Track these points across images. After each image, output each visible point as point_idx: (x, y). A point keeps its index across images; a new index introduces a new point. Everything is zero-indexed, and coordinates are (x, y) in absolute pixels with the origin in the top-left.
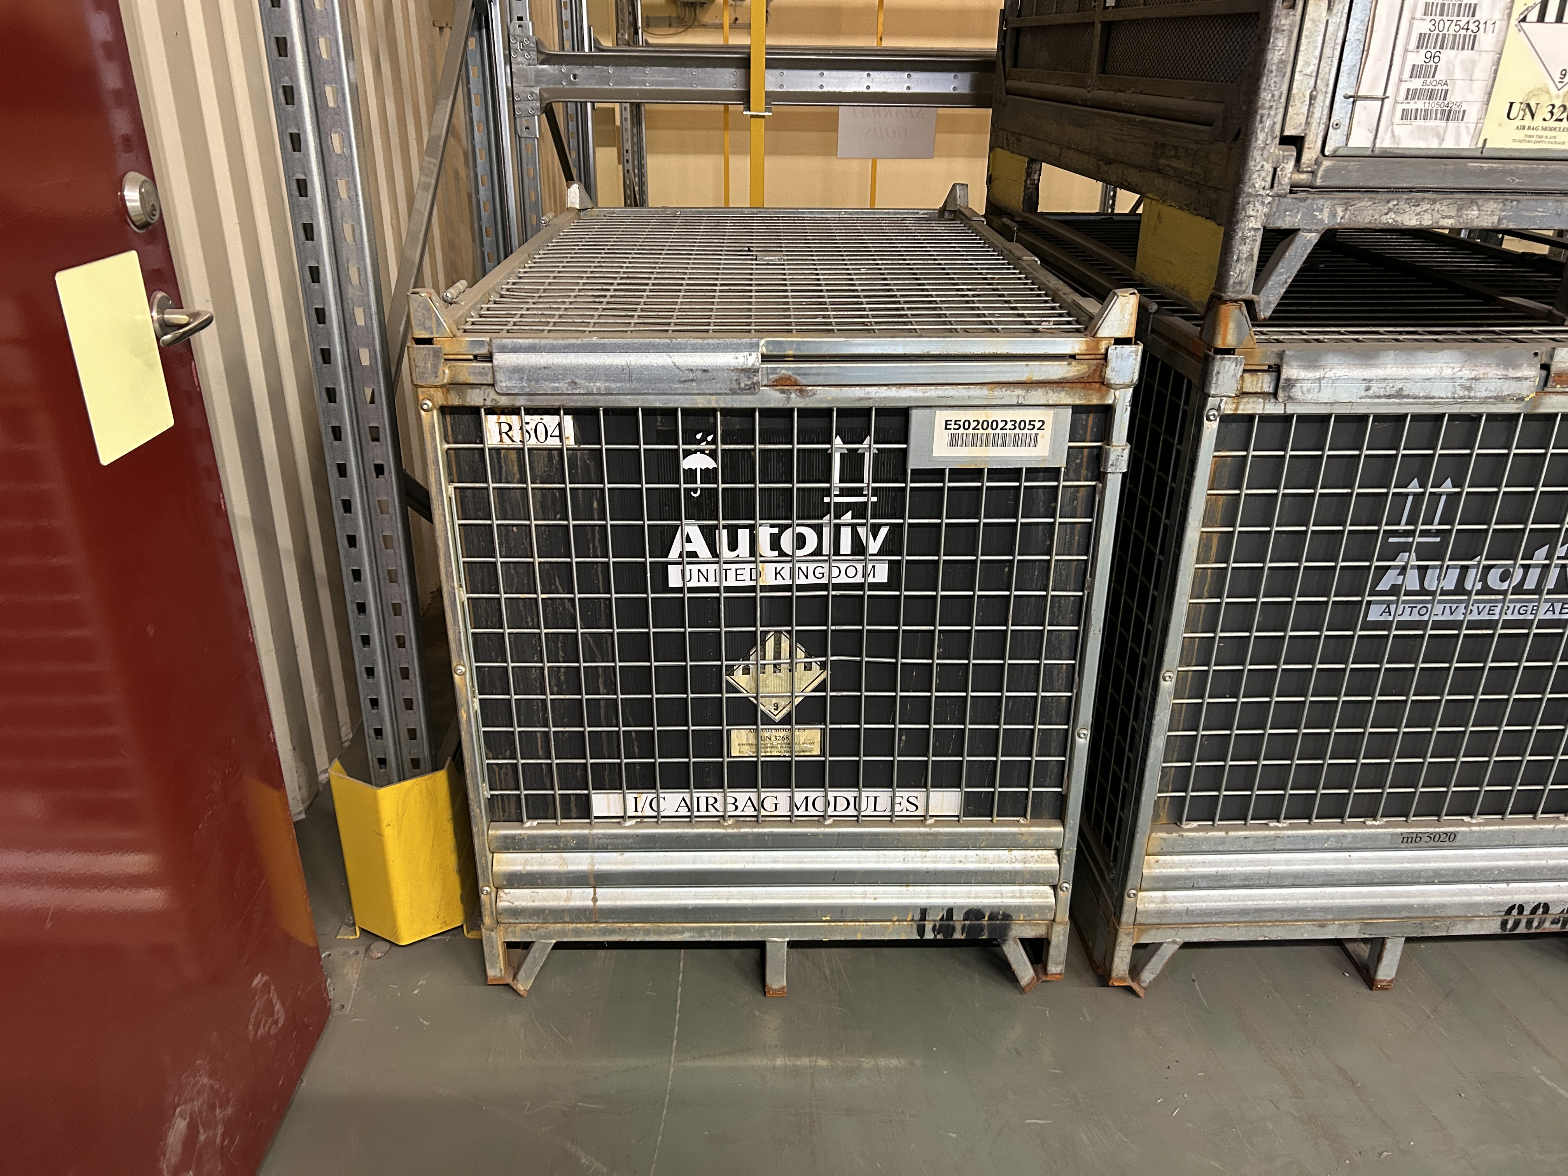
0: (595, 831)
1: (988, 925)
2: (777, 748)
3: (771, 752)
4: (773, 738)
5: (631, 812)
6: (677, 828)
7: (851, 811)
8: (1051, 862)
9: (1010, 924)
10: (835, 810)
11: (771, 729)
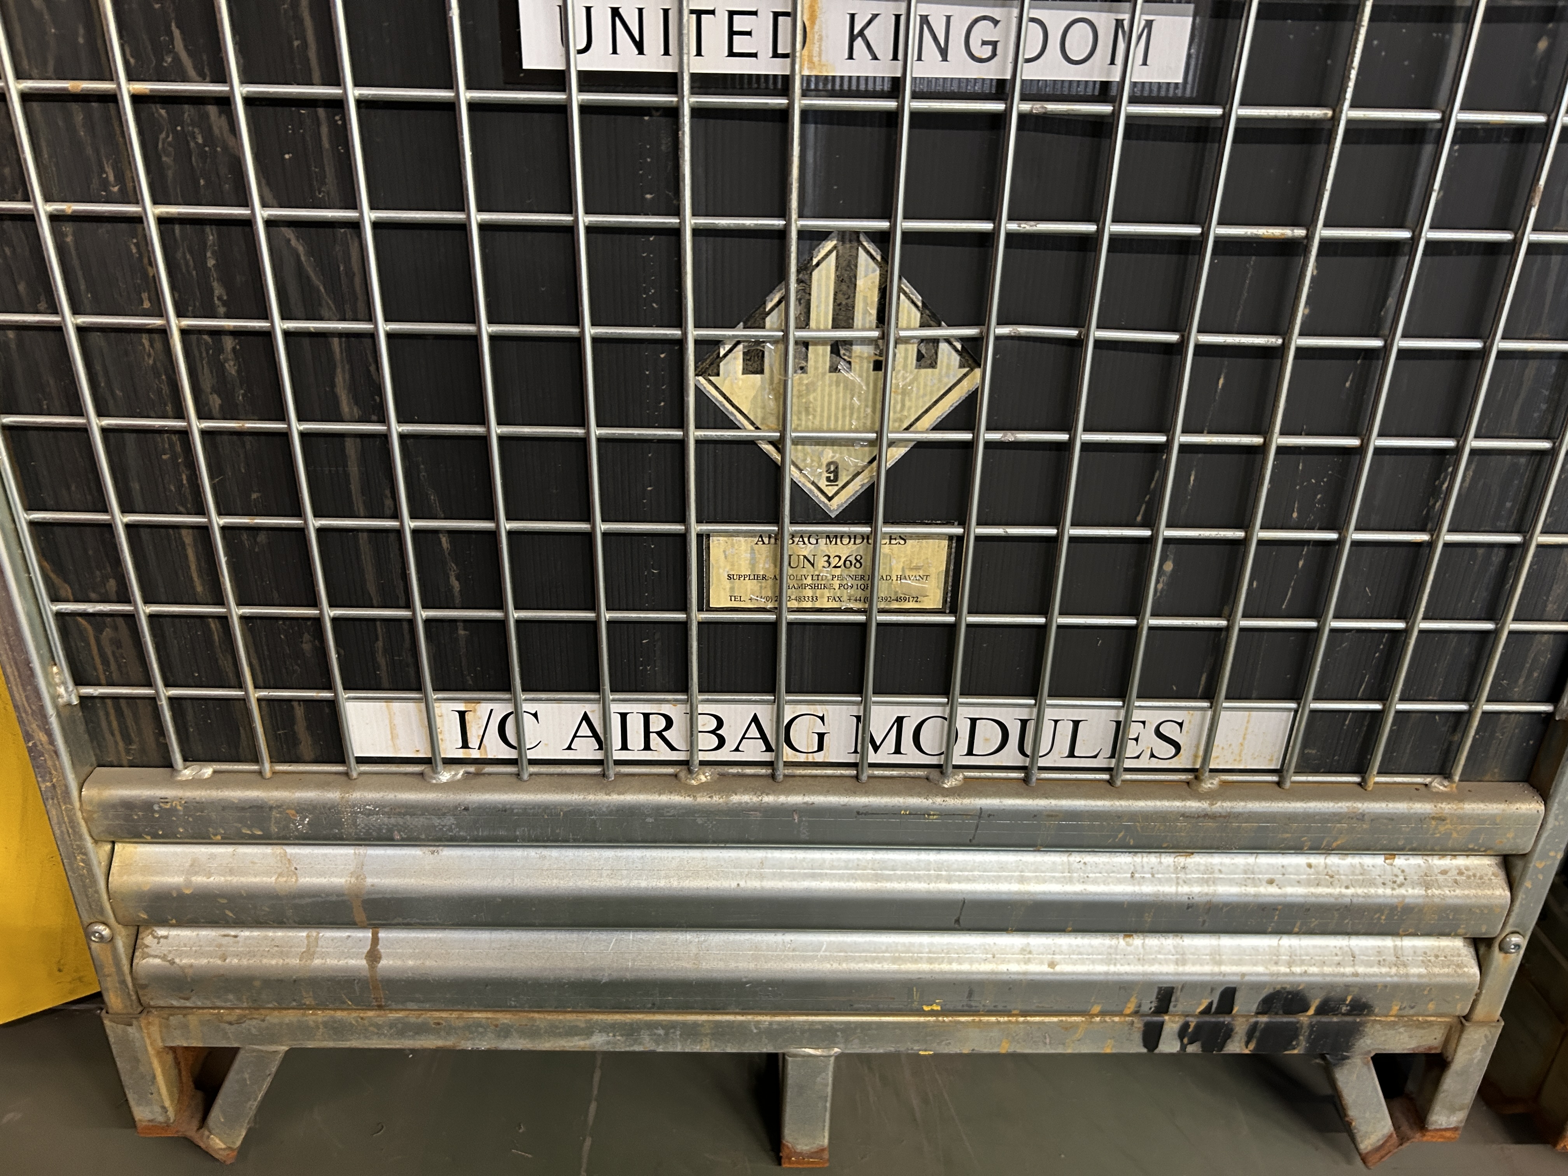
0: (357, 795)
1: (1311, 1026)
2: (830, 587)
3: (814, 599)
4: (821, 562)
5: (450, 747)
6: (568, 789)
7: (1011, 756)
8: (1490, 886)
9: (1362, 1024)
10: (970, 752)
11: (818, 535)
